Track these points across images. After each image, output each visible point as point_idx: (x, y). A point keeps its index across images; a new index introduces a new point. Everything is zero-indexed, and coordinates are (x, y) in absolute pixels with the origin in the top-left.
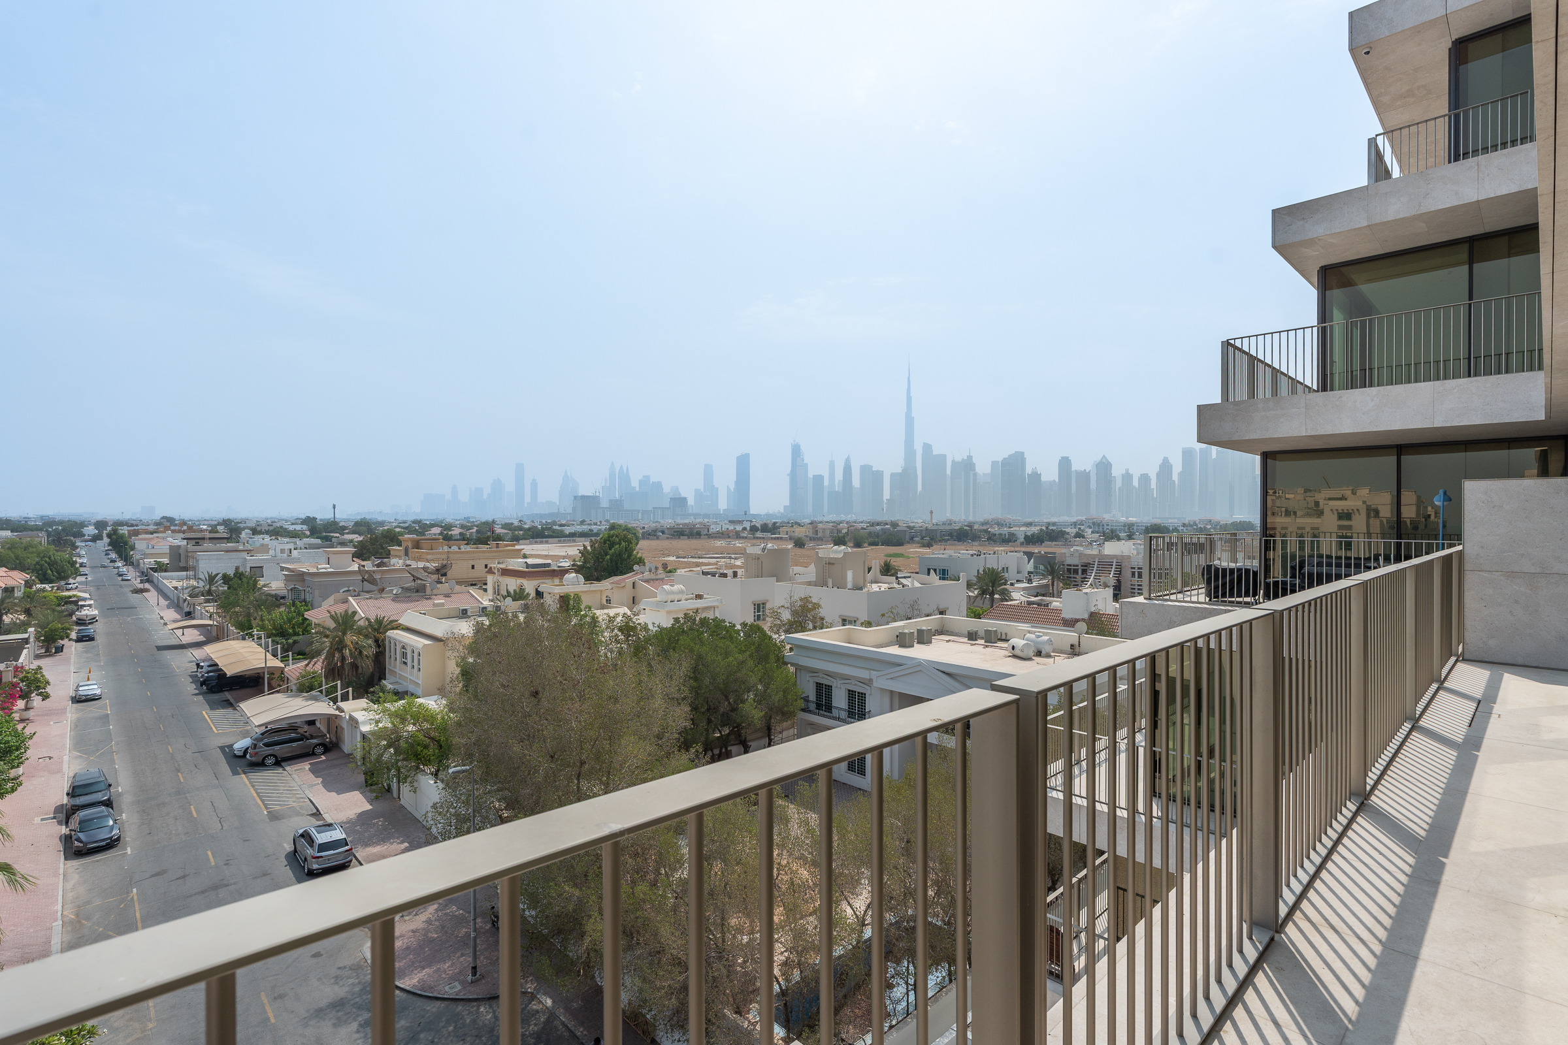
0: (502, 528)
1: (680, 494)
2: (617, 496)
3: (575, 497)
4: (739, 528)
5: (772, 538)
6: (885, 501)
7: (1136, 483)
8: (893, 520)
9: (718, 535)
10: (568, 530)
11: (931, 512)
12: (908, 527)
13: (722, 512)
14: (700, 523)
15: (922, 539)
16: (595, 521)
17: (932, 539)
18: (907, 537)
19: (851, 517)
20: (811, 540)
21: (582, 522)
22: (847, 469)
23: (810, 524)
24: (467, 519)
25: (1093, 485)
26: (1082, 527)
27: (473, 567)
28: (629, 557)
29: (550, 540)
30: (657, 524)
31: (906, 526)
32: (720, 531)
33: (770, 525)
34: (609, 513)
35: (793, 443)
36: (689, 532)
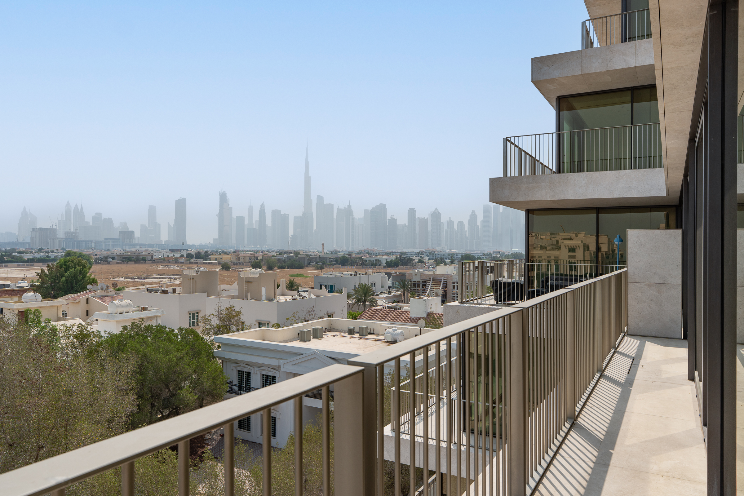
1: (128, 228)
2: (72, 229)
3: (34, 230)
4: (177, 255)
5: (204, 263)
6: (290, 236)
7: (455, 227)
8: (296, 250)
9: (160, 261)
10: (26, 256)
11: (323, 245)
12: (307, 255)
13: (163, 243)
14: (145, 251)
15: (317, 263)
16: (52, 249)
17: (323, 264)
18: (306, 263)
19: (265, 248)
20: (234, 264)
21: (40, 250)
22: (262, 212)
23: (234, 252)
25: (429, 228)
26: (423, 256)
28: (83, 278)
29: (9, 264)
30: (108, 252)
31: (305, 255)
32: (162, 257)
33: (203, 254)
34: (64, 242)
35: (221, 192)
36: (136, 258)
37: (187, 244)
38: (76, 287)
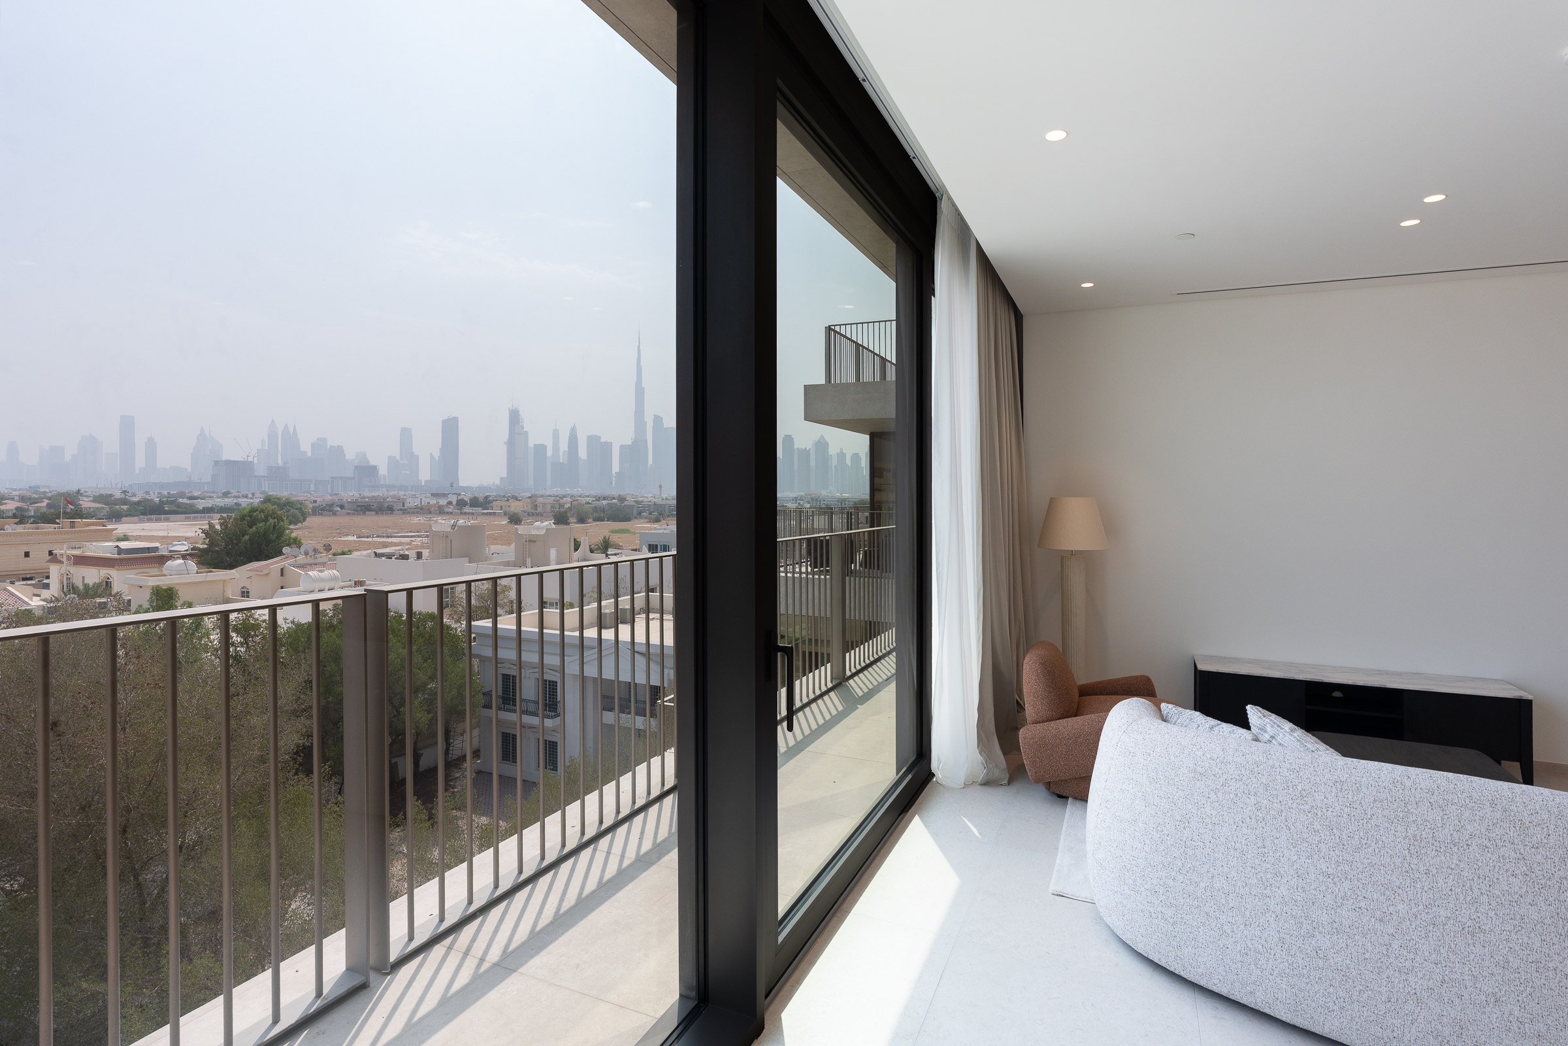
0: (93, 501)
1: (368, 462)
2: (280, 462)
3: (216, 463)
4: (443, 502)
5: (483, 513)
6: (614, 475)
7: (848, 462)
8: (622, 493)
9: (415, 510)
10: (201, 504)
11: (660, 487)
12: (636, 502)
13: (423, 484)
14: (393, 497)
15: (650, 514)
16: (245, 493)
17: (660, 514)
18: (635, 512)
19: (576, 491)
20: (529, 515)
21: (226, 494)
22: (573, 440)
23: (529, 497)
24: (34, 489)
25: (813, 463)
26: (802, 502)
27: (27, 554)
28: (278, 538)
29: (172, 517)
30: (335, 497)
31: (634, 501)
32: (419, 505)
33: (481, 500)
34: (266, 483)
35: (511, 409)
36: (377, 507)
37: (460, 485)
38: (267, 550)
